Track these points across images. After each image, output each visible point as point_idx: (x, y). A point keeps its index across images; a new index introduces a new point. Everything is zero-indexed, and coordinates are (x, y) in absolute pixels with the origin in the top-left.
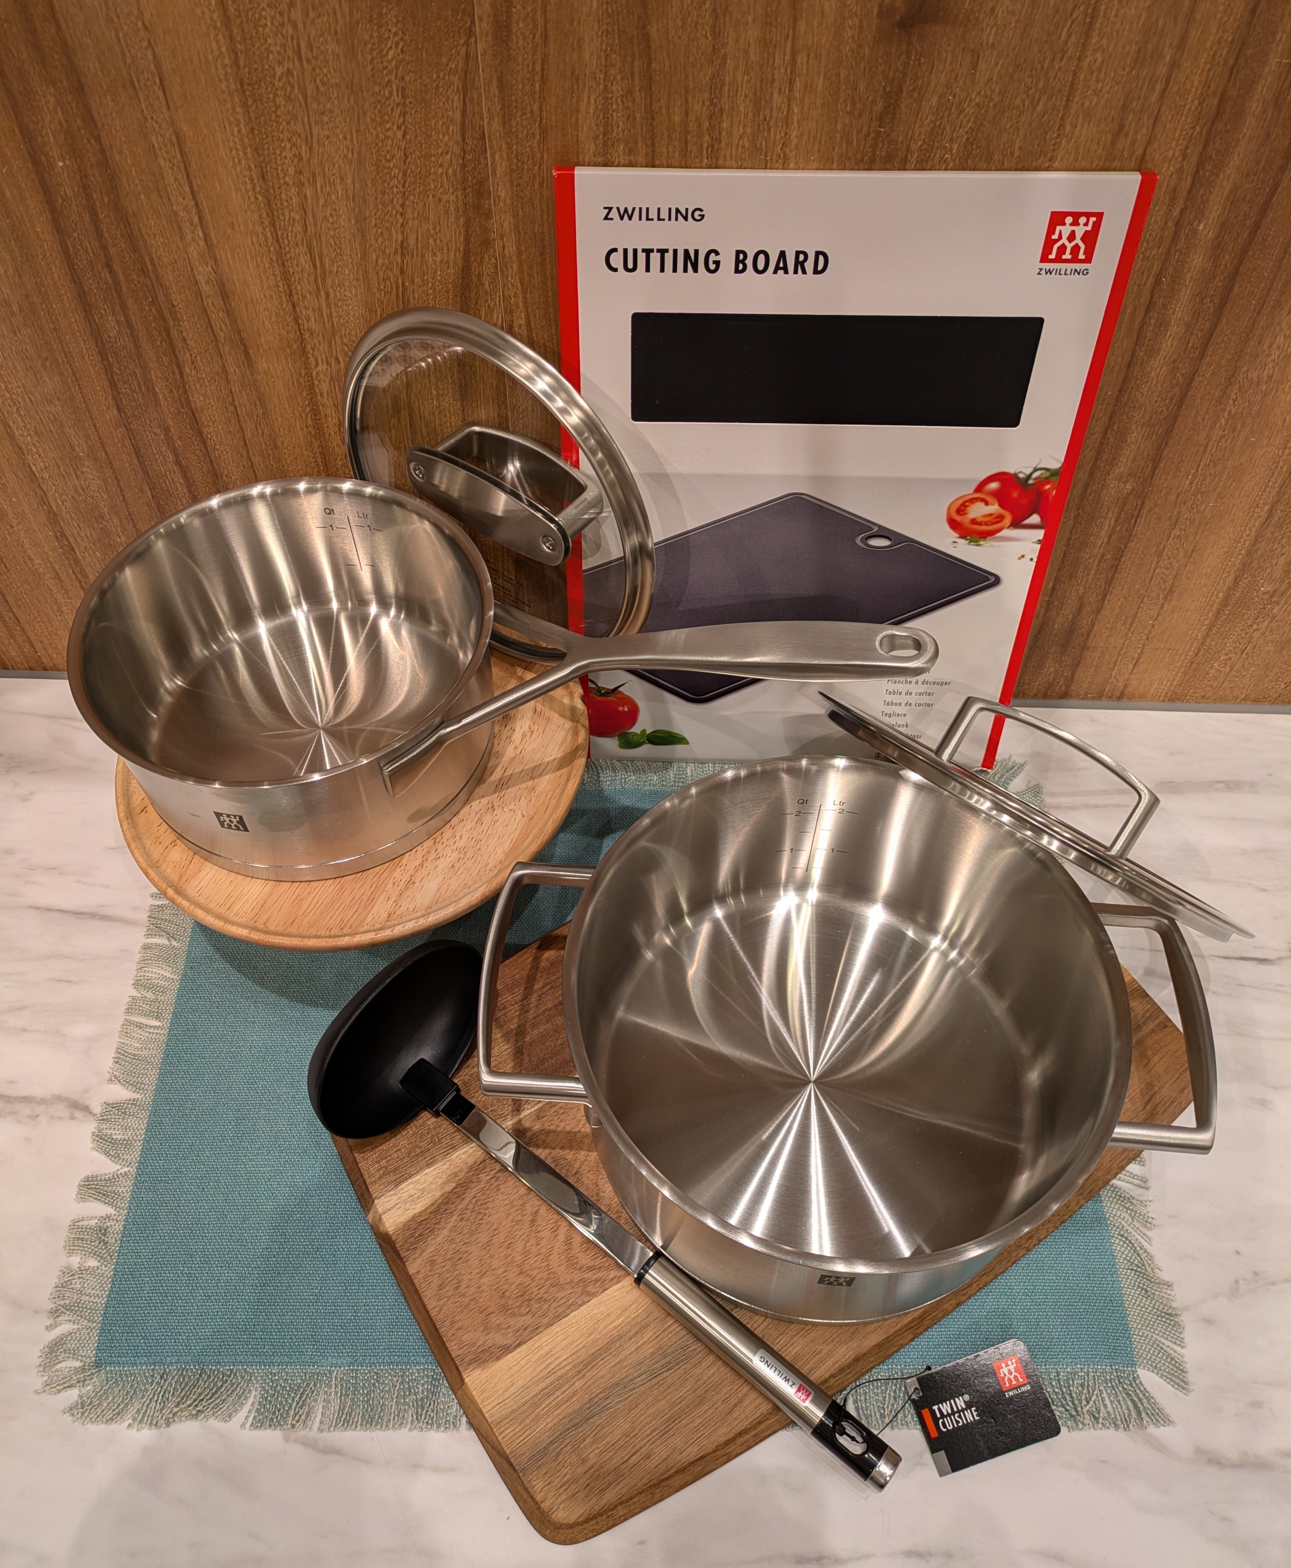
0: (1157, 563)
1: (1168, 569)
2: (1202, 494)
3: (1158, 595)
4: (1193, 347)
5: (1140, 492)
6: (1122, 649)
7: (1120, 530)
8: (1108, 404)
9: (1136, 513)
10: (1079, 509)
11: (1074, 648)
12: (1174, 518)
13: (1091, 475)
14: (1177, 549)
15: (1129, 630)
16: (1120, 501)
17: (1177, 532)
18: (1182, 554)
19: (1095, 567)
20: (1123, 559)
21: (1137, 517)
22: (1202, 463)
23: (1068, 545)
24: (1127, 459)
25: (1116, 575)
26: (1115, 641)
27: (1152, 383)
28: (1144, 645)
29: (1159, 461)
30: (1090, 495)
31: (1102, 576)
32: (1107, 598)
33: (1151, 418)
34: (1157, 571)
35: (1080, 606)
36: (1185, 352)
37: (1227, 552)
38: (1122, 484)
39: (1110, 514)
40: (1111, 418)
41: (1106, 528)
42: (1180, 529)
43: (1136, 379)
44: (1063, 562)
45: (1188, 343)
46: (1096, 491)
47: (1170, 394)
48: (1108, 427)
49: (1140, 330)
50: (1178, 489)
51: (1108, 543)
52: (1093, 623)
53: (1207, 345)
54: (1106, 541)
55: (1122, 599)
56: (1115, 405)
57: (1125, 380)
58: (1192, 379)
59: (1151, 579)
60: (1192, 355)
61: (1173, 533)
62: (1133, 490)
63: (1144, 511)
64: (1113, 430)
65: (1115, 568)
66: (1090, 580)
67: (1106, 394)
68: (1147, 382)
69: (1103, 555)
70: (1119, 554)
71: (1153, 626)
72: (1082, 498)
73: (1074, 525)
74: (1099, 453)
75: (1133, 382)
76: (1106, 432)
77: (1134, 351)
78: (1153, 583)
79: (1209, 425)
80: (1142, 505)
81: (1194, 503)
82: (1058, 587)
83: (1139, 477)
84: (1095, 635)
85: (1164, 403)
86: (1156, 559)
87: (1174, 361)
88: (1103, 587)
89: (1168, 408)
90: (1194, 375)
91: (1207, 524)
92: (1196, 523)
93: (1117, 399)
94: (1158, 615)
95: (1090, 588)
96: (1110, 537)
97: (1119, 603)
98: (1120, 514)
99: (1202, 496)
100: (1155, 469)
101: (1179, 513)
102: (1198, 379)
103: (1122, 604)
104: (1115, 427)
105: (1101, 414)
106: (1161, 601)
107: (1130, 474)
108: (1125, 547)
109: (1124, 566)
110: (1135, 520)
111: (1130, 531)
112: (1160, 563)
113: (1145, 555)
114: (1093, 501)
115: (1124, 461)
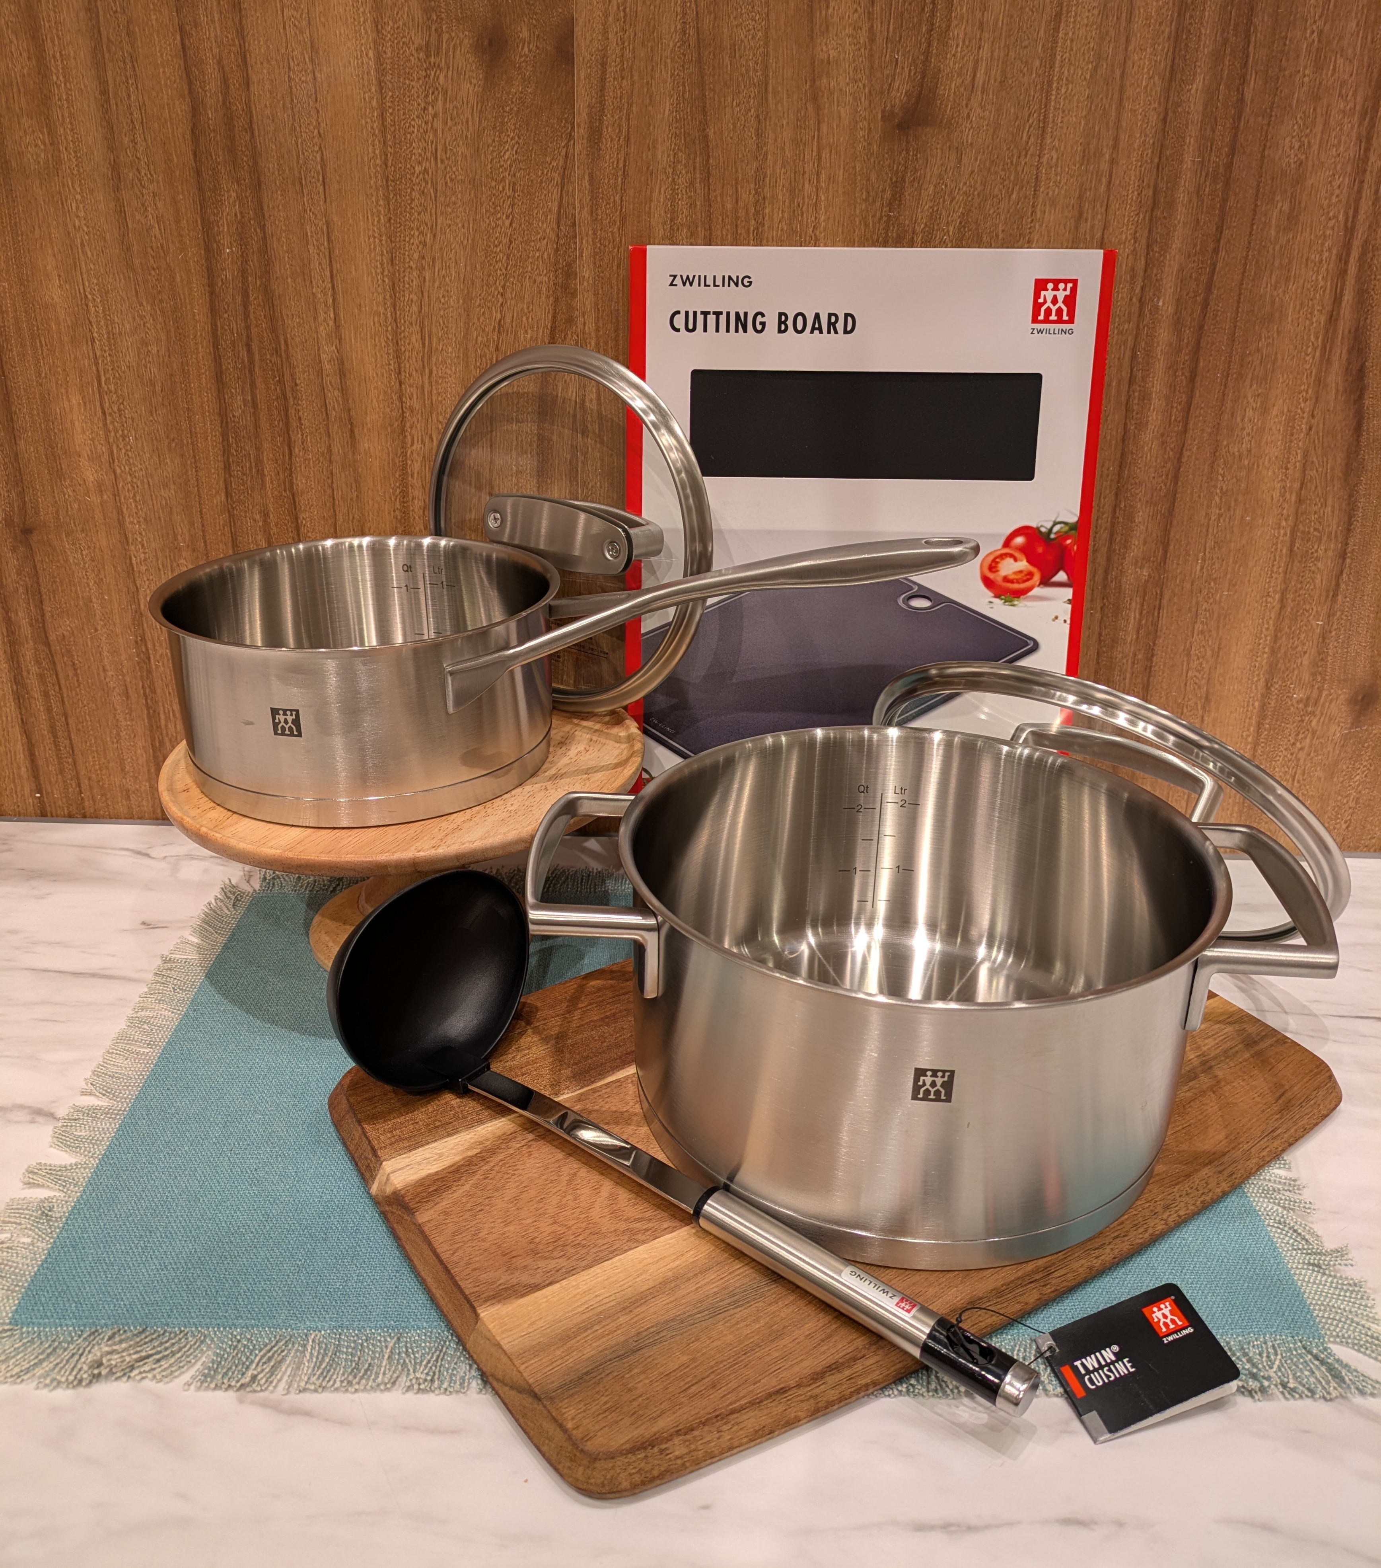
0: (1188, 664)
2: (1215, 580)
3: (1196, 704)
4: (1175, 420)
5: (1156, 579)
9: (1159, 604)
10: (1103, 599)
12: (1194, 610)
13: (1109, 559)
14: (1204, 647)
16: (1139, 591)
17: (1199, 627)
18: (1209, 653)
19: (1129, 670)
20: (1155, 659)
21: (1159, 609)
22: (1208, 545)
23: (1100, 641)
24: (1138, 541)
25: (1152, 679)
27: (1146, 458)
29: (1168, 545)
30: (1110, 583)
31: (1138, 680)
33: (1152, 495)
36: (1170, 426)
37: (1251, 651)
38: (1138, 570)
39: (1134, 604)
41: (1132, 621)
42: (1202, 622)
43: (1132, 454)
44: (1098, 663)
45: (1171, 416)
46: (1116, 578)
47: (1164, 469)
48: (1115, 506)
49: (1127, 403)
50: (1191, 575)
51: (1136, 640)
53: (1187, 418)
54: (1135, 636)
56: (1117, 483)
58: (1182, 456)
60: (1176, 429)
61: (1196, 627)
62: (1150, 576)
63: (1164, 602)
64: (1121, 509)
66: (1127, 685)
68: (1142, 457)
69: (1135, 655)
70: (1150, 654)
72: (1105, 586)
73: (1102, 618)
74: (1112, 535)
75: (1127, 455)
76: (1114, 511)
77: (1125, 425)
78: (1189, 688)
79: (1205, 503)
80: (1161, 595)
81: (1209, 592)
83: (1152, 563)
85: (1161, 480)
86: (1185, 659)
87: (1162, 435)
89: (1165, 486)
90: (1182, 450)
91: (1225, 617)
92: (1216, 615)
93: (1120, 475)
96: (1138, 633)
98: (1143, 605)
99: (1215, 584)
102: (1187, 455)
104: (1122, 506)
105: (1108, 490)
107: (1144, 559)
108: (1154, 644)
109: (1156, 668)
110: (1159, 613)
111: (1156, 625)
112: (1191, 665)
113: (1175, 654)
114: (1115, 589)
115: (1137, 543)
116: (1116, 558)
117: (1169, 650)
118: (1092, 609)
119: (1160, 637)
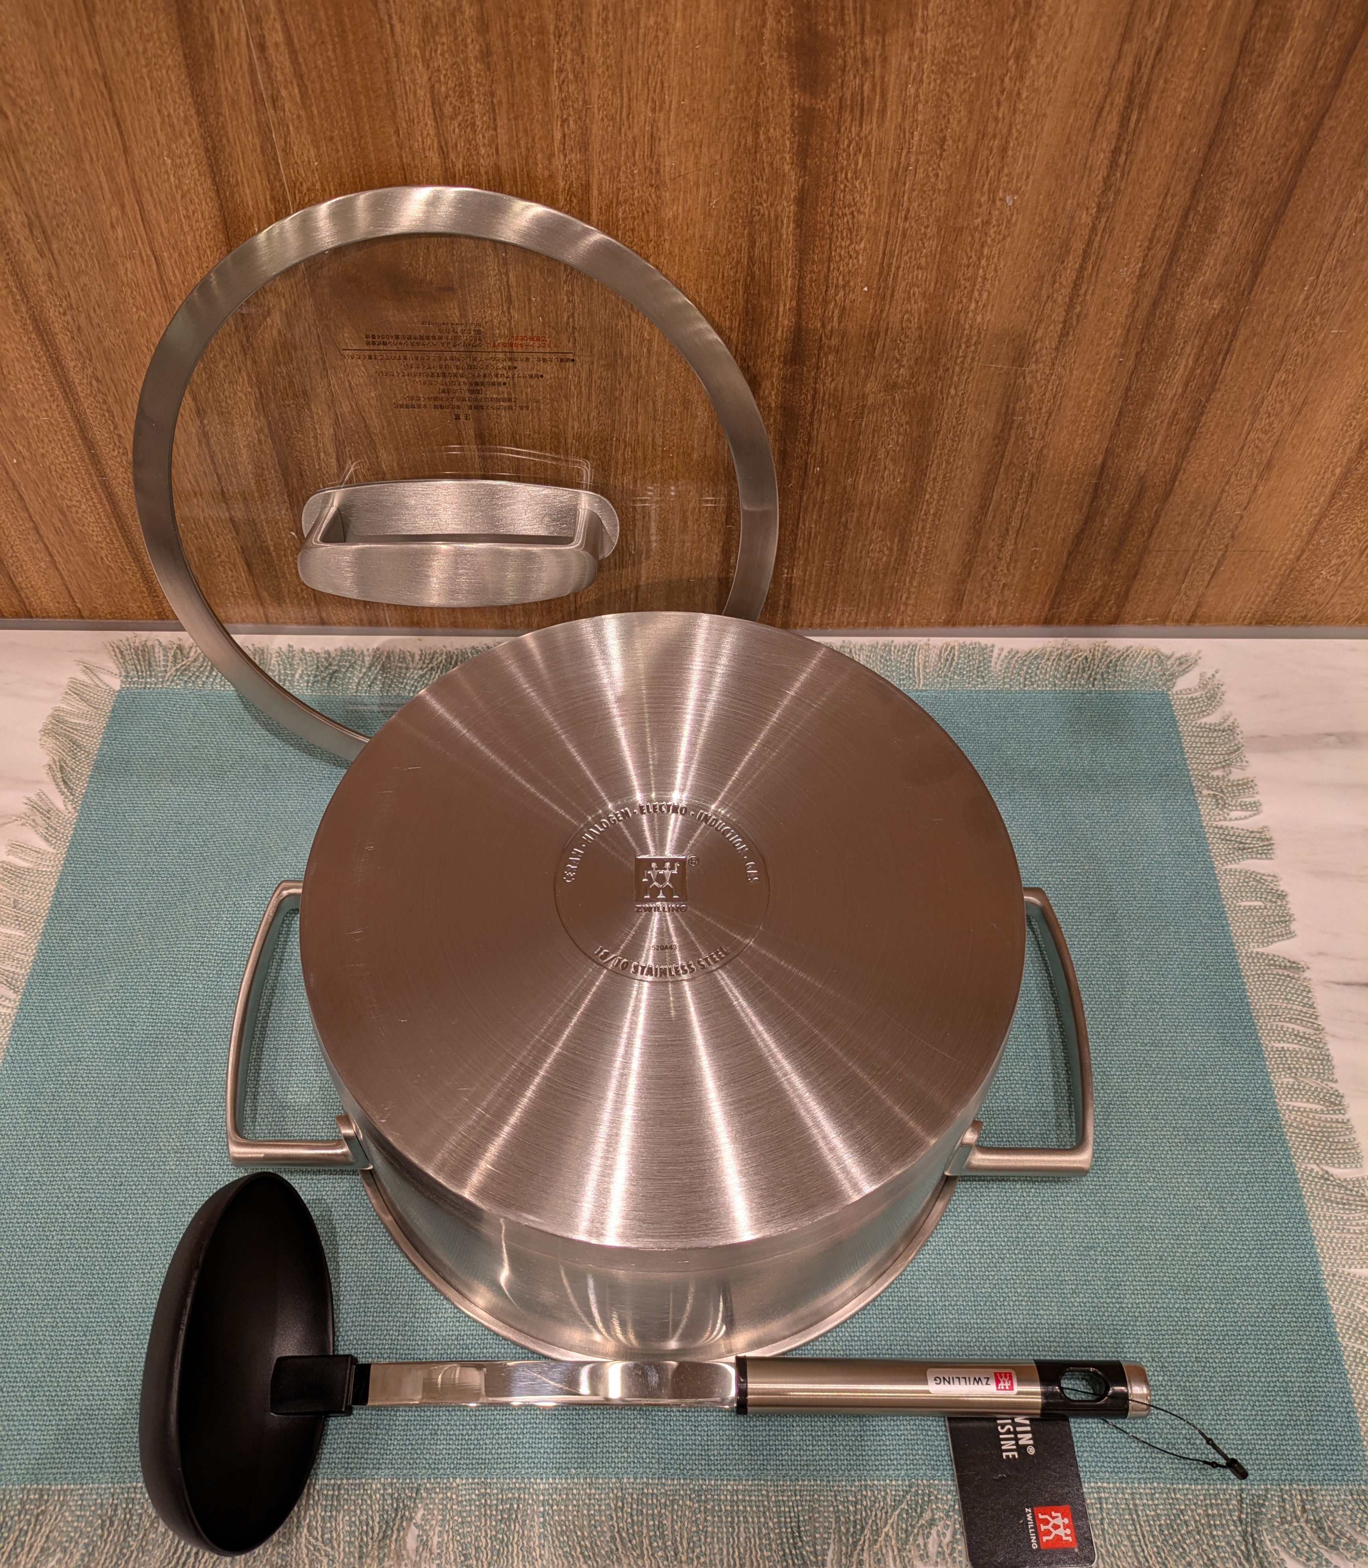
0: (1252, 424)
1: (1266, 432)
2: (1323, 314)
3: (1251, 471)
4: (1325, 67)
5: (1232, 313)
6: (1196, 552)
7: (1200, 375)
8: (1191, 169)
9: (1225, 346)
10: (1143, 342)
11: (1130, 552)
12: (1280, 354)
13: (1162, 287)
14: (1281, 401)
15: (1208, 524)
16: (1203, 328)
17: (1281, 376)
18: (1287, 409)
19: (1162, 432)
20: (1204, 419)
21: (1228, 353)
22: (1326, 265)
23: (1125, 400)
24: (1216, 260)
25: (1194, 443)
26: (1188, 541)
27: (1258, 132)
28: (1227, 546)
29: (1263, 263)
30: (1160, 318)
31: (1173, 445)
32: (1179, 477)
33: (1254, 191)
34: (1252, 435)
35: (1140, 491)
36: (1311, 77)
37: (1351, 406)
38: (1206, 301)
39: (1188, 349)
40: (1194, 192)
41: (1182, 370)
42: (1287, 372)
43: (1235, 125)
44: (1117, 425)
45: (1318, 59)
46: (1168, 313)
47: (1285, 150)
48: (1189, 208)
49: (1245, 38)
50: (1287, 307)
51: (1182, 395)
52: (1158, 516)
53: (1346, 63)
54: (1180, 390)
55: (1199, 480)
56: (1202, 171)
57: (1219, 127)
58: (1320, 124)
59: (1242, 448)
60: (1322, 82)
61: (1277, 377)
62: (1222, 310)
63: (1237, 344)
65: (1191, 432)
66: (1156, 452)
67: (1187, 152)
68: (1250, 131)
69: (1175, 413)
70: (1198, 411)
71: (1242, 517)
72: (1149, 323)
73: (1135, 367)
74: (1174, 252)
75: (1230, 130)
76: (1186, 216)
77: (1234, 76)
78: (1244, 453)
79: (1339, 202)
80: (1234, 335)
81: (1310, 330)
82: (1109, 463)
83: (1232, 290)
84: (1160, 532)
85: (1275, 165)
86: (1250, 418)
87: (1294, 93)
88: (1174, 461)
89: (1280, 175)
90: (1323, 117)
91: (1326, 362)
92: (1311, 360)
93: (1206, 161)
94: (1248, 503)
95: (1155, 464)
96: (1186, 385)
97: (1195, 485)
98: (1202, 349)
99: (1322, 319)
100: (1255, 275)
101: (1287, 346)
102: (1328, 123)
103: (1199, 487)
104: (1200, 209)
105: (1180, 187)
106: (1254, 481)
107: (1219, 285)
108: (1208, 400)
109: (1204, 429)
110: (1224, 359)
111: (1215, 376)
112: (1256, 424)
113: (1236, 411)
114: (1163, 328)
115: (1212, 264)
116: (1174, 286)
117: (1228, 406)
118: (1122, 356)
119: (1219, 390)
